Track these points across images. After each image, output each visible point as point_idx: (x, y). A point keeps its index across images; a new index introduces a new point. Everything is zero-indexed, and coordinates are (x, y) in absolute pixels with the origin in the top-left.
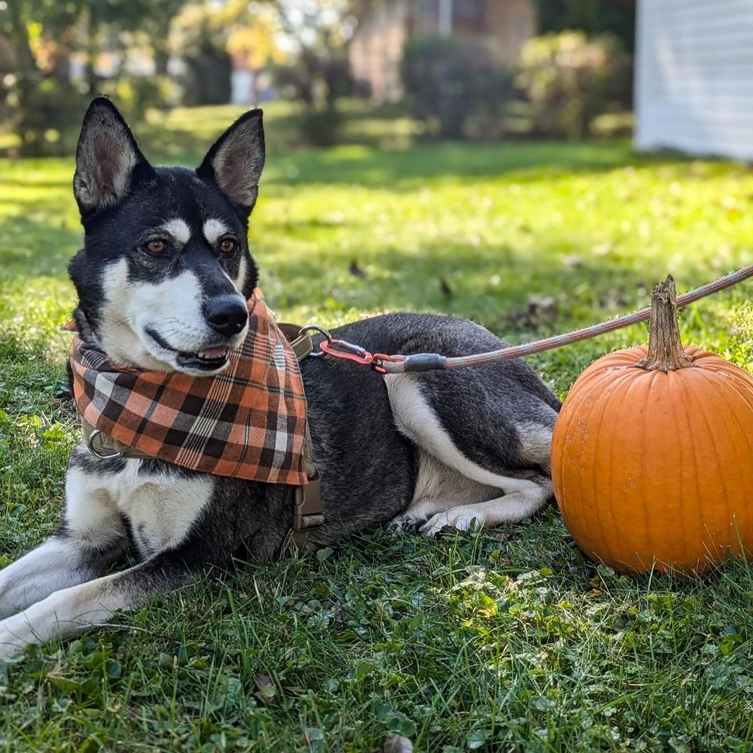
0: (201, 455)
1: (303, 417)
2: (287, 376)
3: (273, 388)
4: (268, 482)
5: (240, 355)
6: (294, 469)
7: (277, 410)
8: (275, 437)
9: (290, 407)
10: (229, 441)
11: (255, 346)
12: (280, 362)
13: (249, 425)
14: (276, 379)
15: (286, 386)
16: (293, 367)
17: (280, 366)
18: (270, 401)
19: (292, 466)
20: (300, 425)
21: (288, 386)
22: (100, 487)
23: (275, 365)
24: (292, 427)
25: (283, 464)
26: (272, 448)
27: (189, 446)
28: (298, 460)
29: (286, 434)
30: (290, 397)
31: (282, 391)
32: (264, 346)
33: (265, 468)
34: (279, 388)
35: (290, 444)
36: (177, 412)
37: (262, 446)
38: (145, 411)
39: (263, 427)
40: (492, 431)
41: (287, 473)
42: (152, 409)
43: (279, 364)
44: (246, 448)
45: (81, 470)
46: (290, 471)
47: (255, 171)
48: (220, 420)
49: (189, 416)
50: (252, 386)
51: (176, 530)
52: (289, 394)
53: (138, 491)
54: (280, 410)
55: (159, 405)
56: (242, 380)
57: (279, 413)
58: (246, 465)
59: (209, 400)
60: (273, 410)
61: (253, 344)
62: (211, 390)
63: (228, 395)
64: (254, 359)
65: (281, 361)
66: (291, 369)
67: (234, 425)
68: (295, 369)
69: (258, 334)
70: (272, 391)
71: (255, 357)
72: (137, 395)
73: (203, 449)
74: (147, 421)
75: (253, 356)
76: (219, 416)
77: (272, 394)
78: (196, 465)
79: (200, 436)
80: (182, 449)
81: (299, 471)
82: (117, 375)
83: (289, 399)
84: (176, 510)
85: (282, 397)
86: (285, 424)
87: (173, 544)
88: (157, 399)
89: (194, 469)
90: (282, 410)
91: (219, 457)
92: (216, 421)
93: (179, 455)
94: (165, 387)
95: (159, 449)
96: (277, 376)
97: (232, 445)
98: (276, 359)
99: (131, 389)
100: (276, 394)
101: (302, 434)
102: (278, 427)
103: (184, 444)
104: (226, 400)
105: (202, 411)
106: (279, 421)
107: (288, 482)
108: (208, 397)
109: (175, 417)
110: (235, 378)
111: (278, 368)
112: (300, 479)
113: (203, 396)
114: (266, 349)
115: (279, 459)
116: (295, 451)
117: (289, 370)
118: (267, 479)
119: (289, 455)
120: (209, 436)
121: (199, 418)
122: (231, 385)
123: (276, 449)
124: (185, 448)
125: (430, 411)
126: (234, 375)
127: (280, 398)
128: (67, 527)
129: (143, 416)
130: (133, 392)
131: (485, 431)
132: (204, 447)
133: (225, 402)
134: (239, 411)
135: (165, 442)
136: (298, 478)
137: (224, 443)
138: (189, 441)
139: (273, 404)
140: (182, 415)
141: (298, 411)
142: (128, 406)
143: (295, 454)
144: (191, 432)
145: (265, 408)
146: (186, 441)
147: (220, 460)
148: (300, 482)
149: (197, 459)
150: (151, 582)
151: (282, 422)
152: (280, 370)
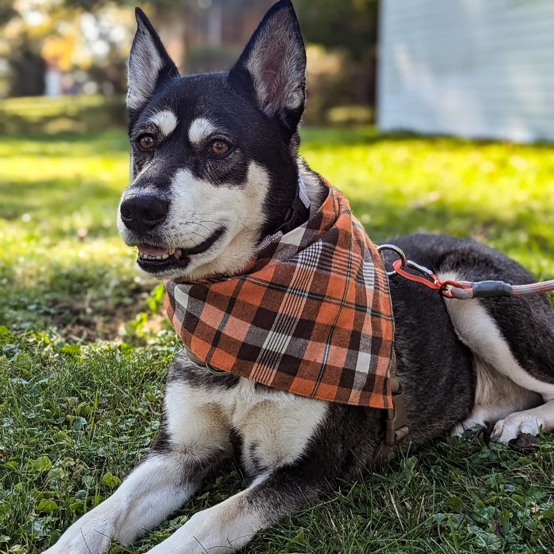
0: (275, 371)
1: (390, 338)
2: (376, 295)
3: (360, 307)
4: (349, 403)
5: (315, 269)
6: (378, 392)
7: (361, 329)
8: (357, 358)
9: (376, 327)
10: (304, 358)
11: (333, 260)
12: (369, 281)
13: (330, 344)
14: (364, 297)
15: (373, 305)
16: (383, 286)
17: (370, 285)
18: (356, 320)
19: (375, 388)
20: (386, 347)
21: (376, 304)
22: (210, 401)
23: (364, 283)
24: (376, 347)
25: (365, 386)
26: (352, 369)
27: (263, 362)
28: (383, 382)
29: (369, 355)
30: (377, 316)
31: (369, 311)
32: (344, 261)
33: (345, 389)
34: (366, 307)
35: (374, 365)
36: (249, 325)
37: (343, 366)
38: (219, 323)
39: (344, 346)
40: (541, 340)
41: (370, 395)
42: (225, 322)
43: (368, 283)
44: (324, 367)
45: (187, 384)
46: (373, 394)
47: (298, 70)
48: (293, 336)
49: (261, 330)
50: (330, 302)
51: (293, 447)
52: (376, 314)
53: (256, 408)
54: (365, 330)
55: (231, 318)
56: (316, 295)
57: (363, 332)
58: (325, 385)
59: (281, 314)
60: (358, 330)
61: (332, 258)
62: (283, 304)
63: (301, 310)
64: (332, 274)
65: (370, 279)
66: (381, 288)
67: (310, 343)
68: (385, 289)
69: (337, 248)
70: (359, 310)
71: (333, 271)
72: (211, 307)
73: (277, 365)
74: (221, 333)
75: (330, 271)
76: (293, 331)
77: (358, 313)
78: (271, 381)
79: (274, 352)
80: (256, 364)
81: (383, 394)
82: (190, 287)
83: (376, 319)
84: (294, 428)
85: (368, 316)
86: (369, 344)
87: (289, 460)
88: (229, 312)
89: (269, 385)
90: (367, 329)
91: (294, 375)
92: (290, 337)
93: (253, 370)
94: (235, 299)
95: (233, 364)
96: (365, 295)
97: (308, 362)
98: (366, 276)
99: (204, 300)
100: (362, 313)
101: (387, 356)
102: (361, 347)
103: (258, 360)
104: (300, 314)
105: (274, 326)
106: (362, 341)
107: (371, 405)
108: (280, 311)
109: (247, 330)
110: (310, 293)
111: (367, 286)
112: (385, 403)
113: (274, 310)
114: (347, 264)
115: (360, 380)
116: (379, 372)
117: (379, 289)
118: (347, 400)
119: (371, 377)
120: (283, 352)
121: (271, 332)
122: (305, 299)
123: (357, 370)
124: (259, 363)
125: (491, 321)
126: (308, 290)
127: (366, 317)
128: (169, 441)
129: (216, 328)
130: (206, 304)
131: (536, 340)
132: (278, 363)
133: (299, 317)
134: (316, 327)
135: (238, 357)
136: (383, 402)
137: (299, 361)
138: (262, 357)
139: (359, 323)
140: (254, 328)
141: (384, 332)
142: (202, 318)
143: (379, 376)
144: (264, 347)
145: (350, 327)
146: (260, 356)
147: (296, 378)
148: (384, 406)
149: (271, 375)
150: (279, 498)
151: (365, 342)
152: (370, 288)
